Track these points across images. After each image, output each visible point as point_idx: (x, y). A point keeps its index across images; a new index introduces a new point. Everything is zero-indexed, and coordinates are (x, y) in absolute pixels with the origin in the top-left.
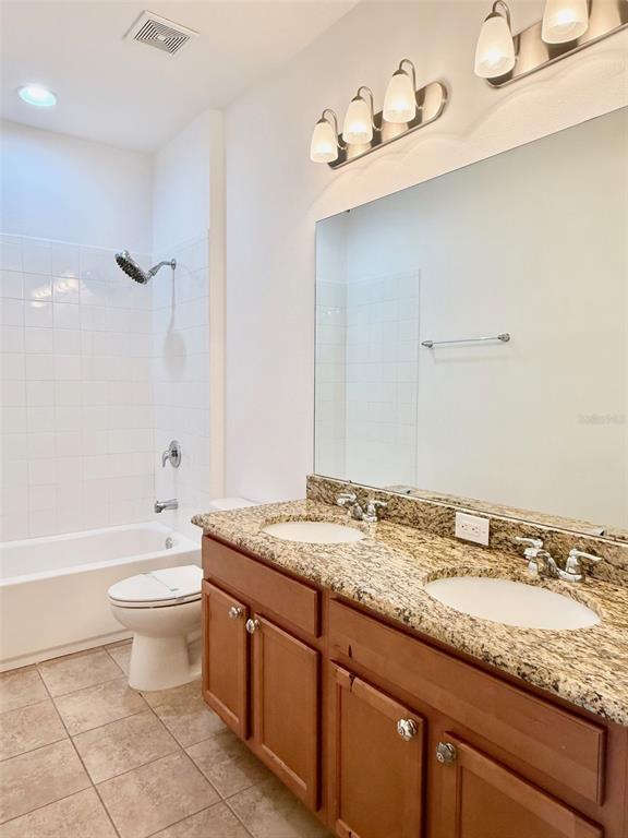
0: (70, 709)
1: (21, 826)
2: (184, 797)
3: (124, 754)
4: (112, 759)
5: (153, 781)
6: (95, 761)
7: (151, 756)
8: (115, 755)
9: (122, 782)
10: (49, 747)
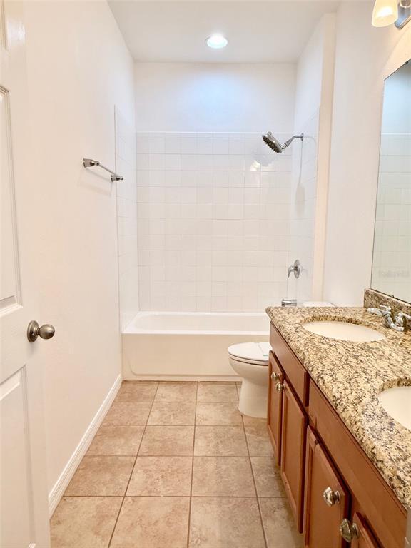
0: (202, 411)
1: (151, 461)
2: (235, 484)
3: (217, 446)
4: (209, 446)
5: (224, 467)
6: (200, 443)
7: (230, 453)
8: (212, 444)
9: (207, 460)
10: (183, 427)
